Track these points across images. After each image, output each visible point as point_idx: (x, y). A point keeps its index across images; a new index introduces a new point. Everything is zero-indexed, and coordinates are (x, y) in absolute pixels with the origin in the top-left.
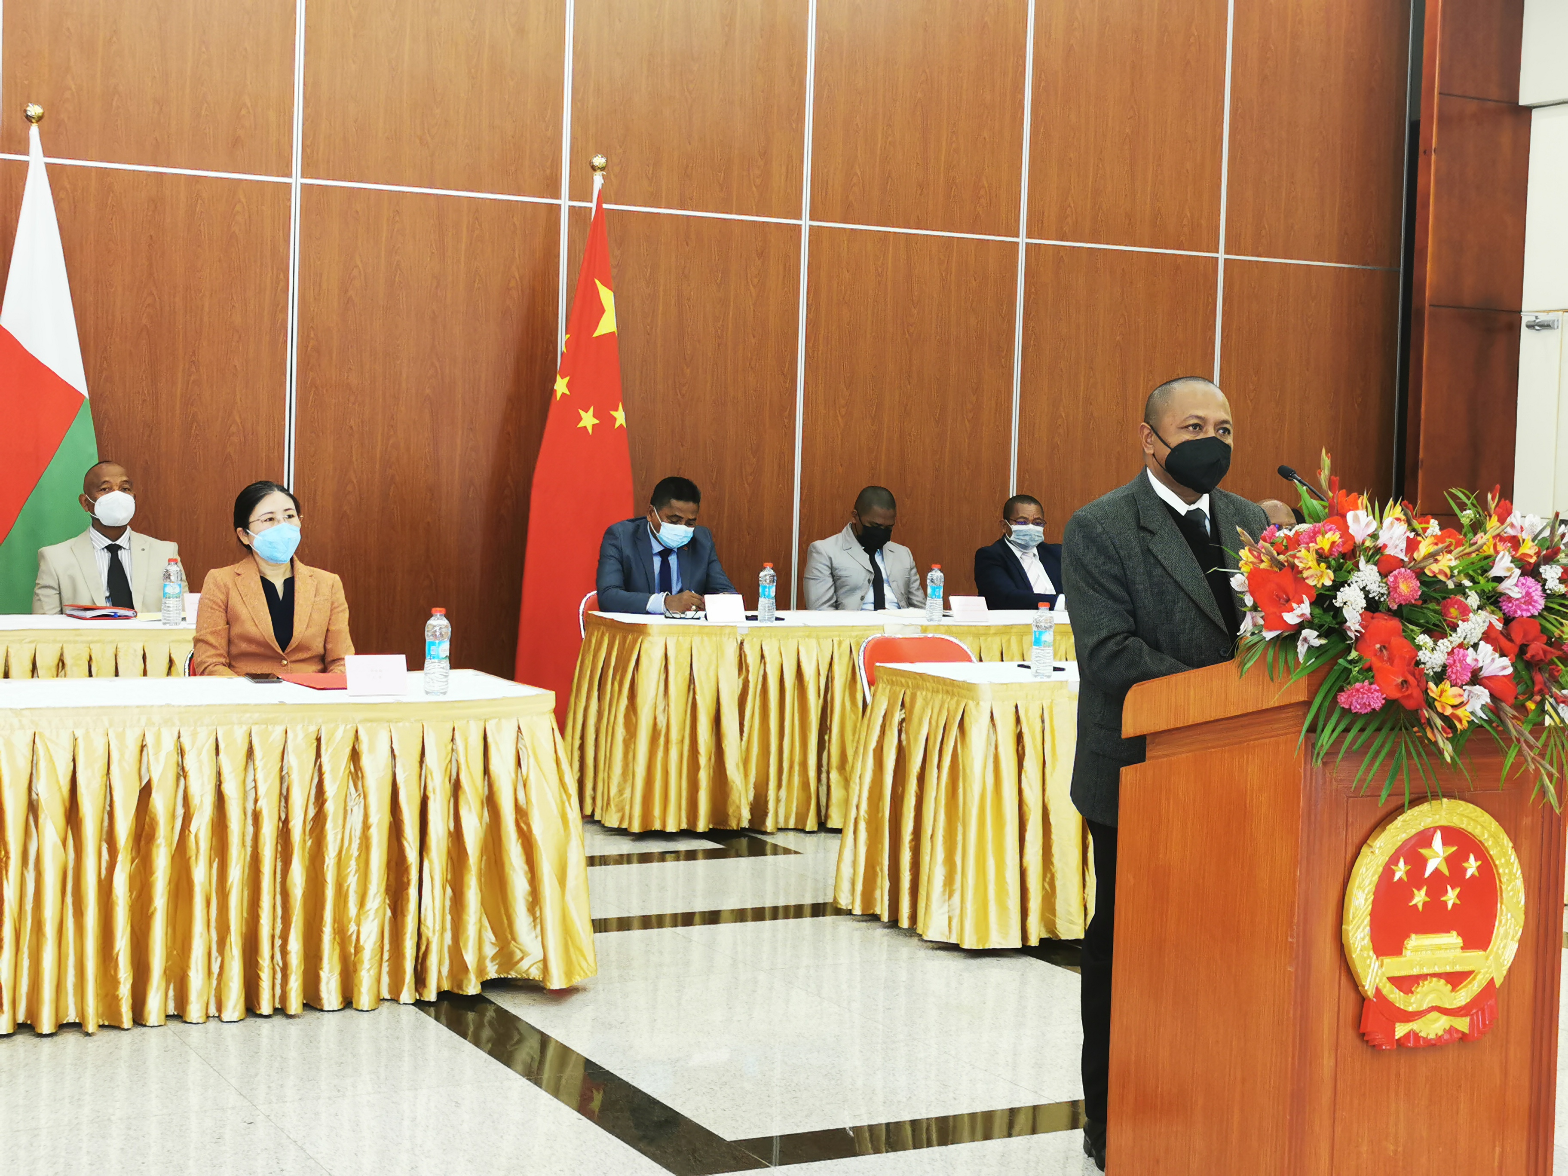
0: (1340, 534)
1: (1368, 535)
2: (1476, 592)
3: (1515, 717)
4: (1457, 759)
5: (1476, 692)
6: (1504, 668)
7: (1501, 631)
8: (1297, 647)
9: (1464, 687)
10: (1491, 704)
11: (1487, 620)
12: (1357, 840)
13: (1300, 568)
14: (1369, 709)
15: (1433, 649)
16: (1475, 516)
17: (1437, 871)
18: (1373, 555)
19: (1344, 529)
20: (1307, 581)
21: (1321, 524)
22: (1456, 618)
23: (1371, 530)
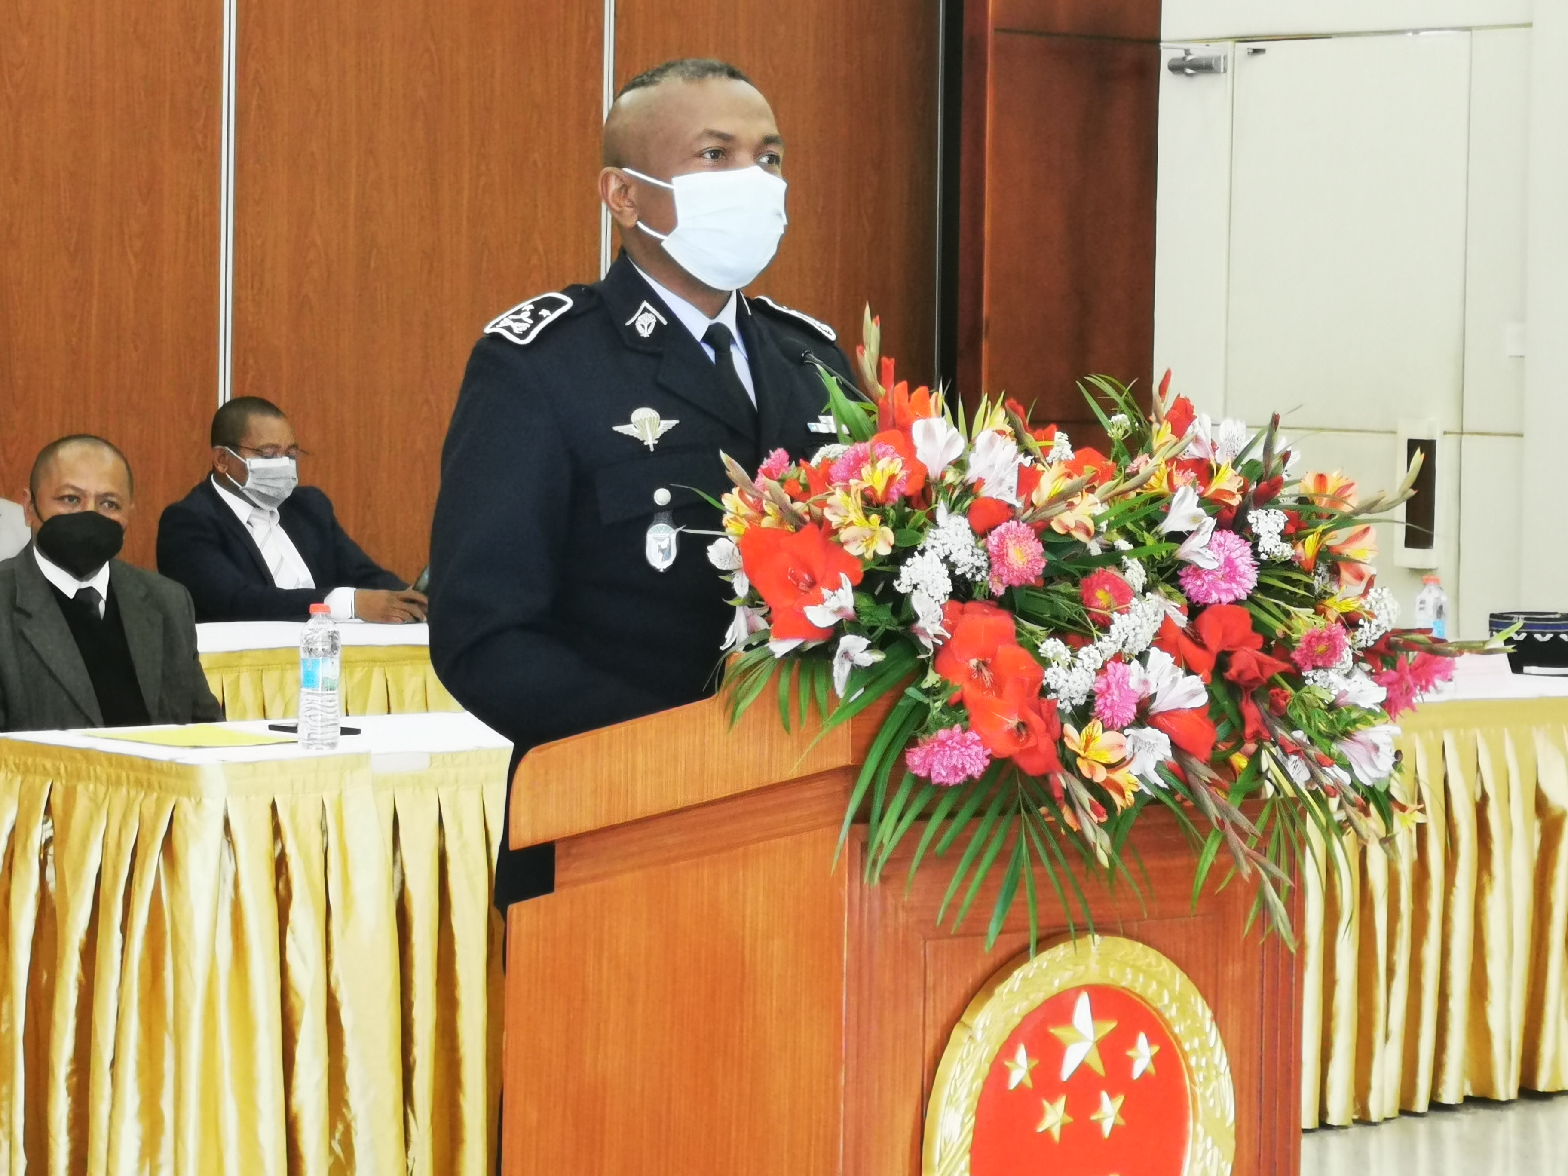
0: (903, 461)
1: (950, 464)
2: (1139, 560)
3: (1213, 783)
4: (1118, 861)
5: (1147, 740)
6: (1193, 695)
7: (1183, 630)
8: (832, 666)
9: (1127, 732)
10: (1172, 760)
11: (1161, 611)
12: (943, 1018)
13: (834, 526)
14: (961, 778)
15: (1070, 666)
16: (1132, 424)
17: (1083, 1069)
18: (960, 499)
19: (908, 449)
20: (847, 548)
21: (867, 445)
22: (1109, 608)
23: (954, 455)
